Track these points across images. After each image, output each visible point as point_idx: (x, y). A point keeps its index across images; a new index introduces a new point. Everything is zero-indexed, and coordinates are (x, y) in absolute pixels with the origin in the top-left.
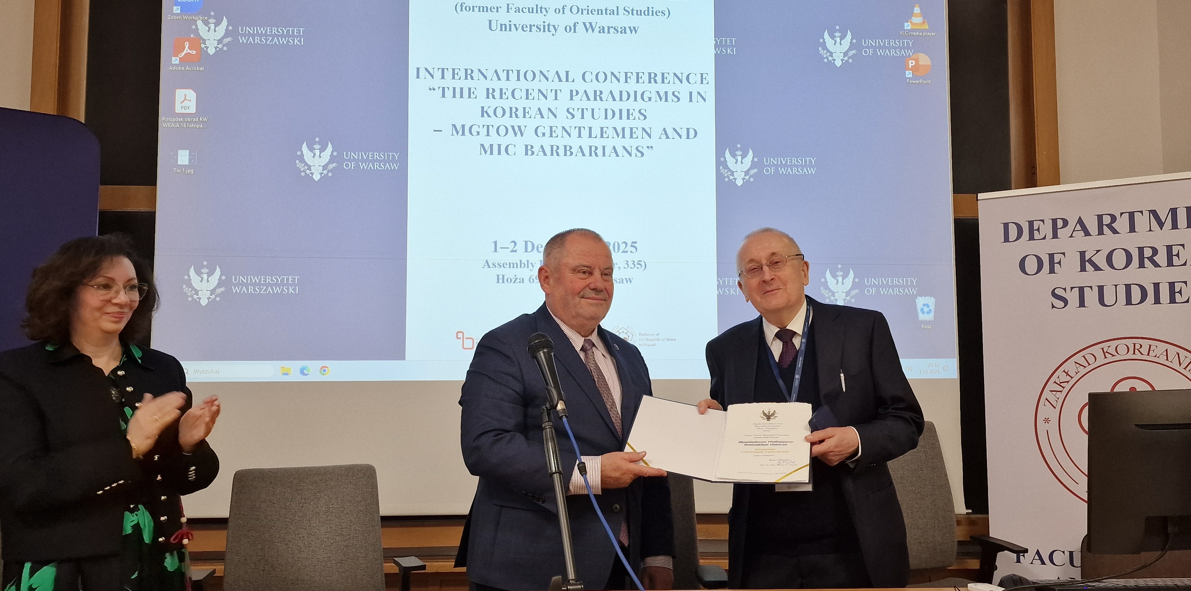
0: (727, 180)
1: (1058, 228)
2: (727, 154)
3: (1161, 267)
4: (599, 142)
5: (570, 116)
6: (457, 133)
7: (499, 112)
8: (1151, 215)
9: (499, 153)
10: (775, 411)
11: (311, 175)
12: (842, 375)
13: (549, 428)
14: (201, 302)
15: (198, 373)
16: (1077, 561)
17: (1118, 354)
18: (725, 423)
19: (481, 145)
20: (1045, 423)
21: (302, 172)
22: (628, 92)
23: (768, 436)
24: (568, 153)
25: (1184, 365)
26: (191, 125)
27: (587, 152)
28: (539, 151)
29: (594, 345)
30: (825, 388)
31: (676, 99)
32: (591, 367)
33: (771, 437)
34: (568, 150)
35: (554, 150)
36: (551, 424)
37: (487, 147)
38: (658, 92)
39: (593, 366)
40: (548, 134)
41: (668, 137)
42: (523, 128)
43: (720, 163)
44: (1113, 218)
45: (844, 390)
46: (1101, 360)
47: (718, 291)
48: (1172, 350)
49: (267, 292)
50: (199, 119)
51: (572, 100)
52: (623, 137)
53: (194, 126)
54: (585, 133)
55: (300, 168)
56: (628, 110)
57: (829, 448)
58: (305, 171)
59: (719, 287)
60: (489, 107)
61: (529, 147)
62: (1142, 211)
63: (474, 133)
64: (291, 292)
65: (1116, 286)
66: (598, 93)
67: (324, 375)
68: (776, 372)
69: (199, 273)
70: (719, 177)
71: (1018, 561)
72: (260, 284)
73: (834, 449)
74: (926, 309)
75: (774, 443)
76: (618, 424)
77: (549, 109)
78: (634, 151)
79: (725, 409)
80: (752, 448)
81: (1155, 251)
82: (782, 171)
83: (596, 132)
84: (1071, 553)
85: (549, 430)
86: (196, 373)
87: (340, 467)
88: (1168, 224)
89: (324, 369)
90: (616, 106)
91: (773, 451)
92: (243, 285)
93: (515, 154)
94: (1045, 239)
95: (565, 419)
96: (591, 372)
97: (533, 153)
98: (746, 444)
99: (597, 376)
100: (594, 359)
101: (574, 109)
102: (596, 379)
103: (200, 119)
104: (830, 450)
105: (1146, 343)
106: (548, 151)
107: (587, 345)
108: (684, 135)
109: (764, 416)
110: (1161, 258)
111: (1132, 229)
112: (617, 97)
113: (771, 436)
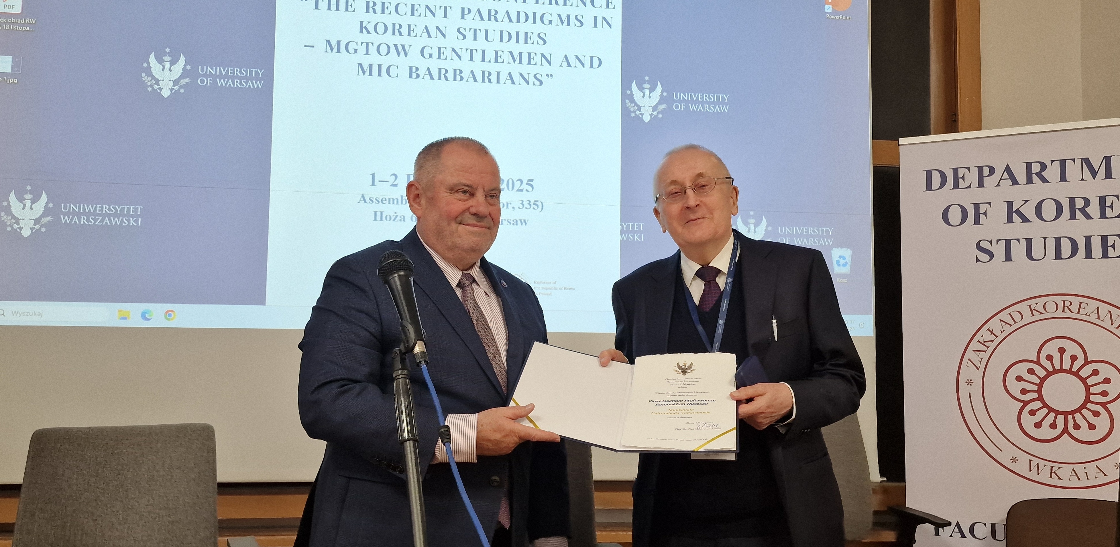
0: (633, 115)
1: (984, 176)
2: (634, 87)
3: (1093, 219)
4: (493, 68)
5: (461, 37)
6: (332, 49)
7: (381, 28)
8: (1083, 163)
9: (380, 75)
10: (691, 363)
11: (159, 91)
12: (774, 321)
13: (402, 378)
14: (23, 232)
15: (16, 315)
16: (1000, 533)
17: (1046, 311)
18: (632, 379)
19: (359, 64)
20: (968, 385)
21: (148, 86)
22: (526, 14)
23: (684, 394)
24: (458, 78)
25: (1116, 325)
26: (15, 27)
27: (479, 77)
28: (425, 74)
29: (474, 281)
30: (753, 336)
31: (579, 24)
32: (469, 306)
33: (687, 395)
34: (458, 75)
35: (442, 74)
36: (405, 372)
37: (366, 67)
38: (559, 15)
39: (471, 305)
40: (435, 55)
41: (569, 65)
42: (407, 48)
43: (627, 96)
44: (1044, 167)
45: (776, 340)
46: (1028, 318)
47: (621, 237)
48: (1104, 309)
49: (103, 223)
50: (25, 20)
51: (464, 19)
52: (520, 63)
53: (18, 28)
54: (477, 56)
55: (146, 81)
56: (526, 34)
57: (760, 408)
58: (151, 86)
59: (622, 232)
60: (369, 22)
61: (414, 69)
62: (1074, 159)
63: (351, 50)
64: (132, 224)
65: (1045, 238)
66: (493, 13)
67: (168, 320)
68: (695, 316)
69: (21, 199)
70: (625, 111)
71: (937, 533)
72: (95, 214)
73: (766, 410)
74: (842, 262)
75: (692, 402)
76: (502, 377)
77: (438, 28)
78: (532, 79)
79: (632, 362)
80: (665, 409)
81: (1087, 202)
82: (692, 107)
83: (490, 55)
84: (993, 526)
85: (402, 382)
86: (15, 315)
87: (168, 427)
88: (1102, 173)
89: (169, 314)
90: (513, 28)
91: (691, 411)
92: (74, 213)
93: (397, 76)
94: (970, 188)
95: (424, 366)
96: (469, 313)
97: (418, 76)
98: (658, 403)
99: (476, 318)
100: (473, 297)
101: (465, 29)
102: (475, 322)
103: (27, 21)
104: (761, 411)
105: (1076, 300)
106: (435, 74)
107: (464, 280)
108: (587, 63)
109: (678, 370)
110: (1094, 210)
111: (1063, 178)
112: (514, 18)
113: (689, 394)
